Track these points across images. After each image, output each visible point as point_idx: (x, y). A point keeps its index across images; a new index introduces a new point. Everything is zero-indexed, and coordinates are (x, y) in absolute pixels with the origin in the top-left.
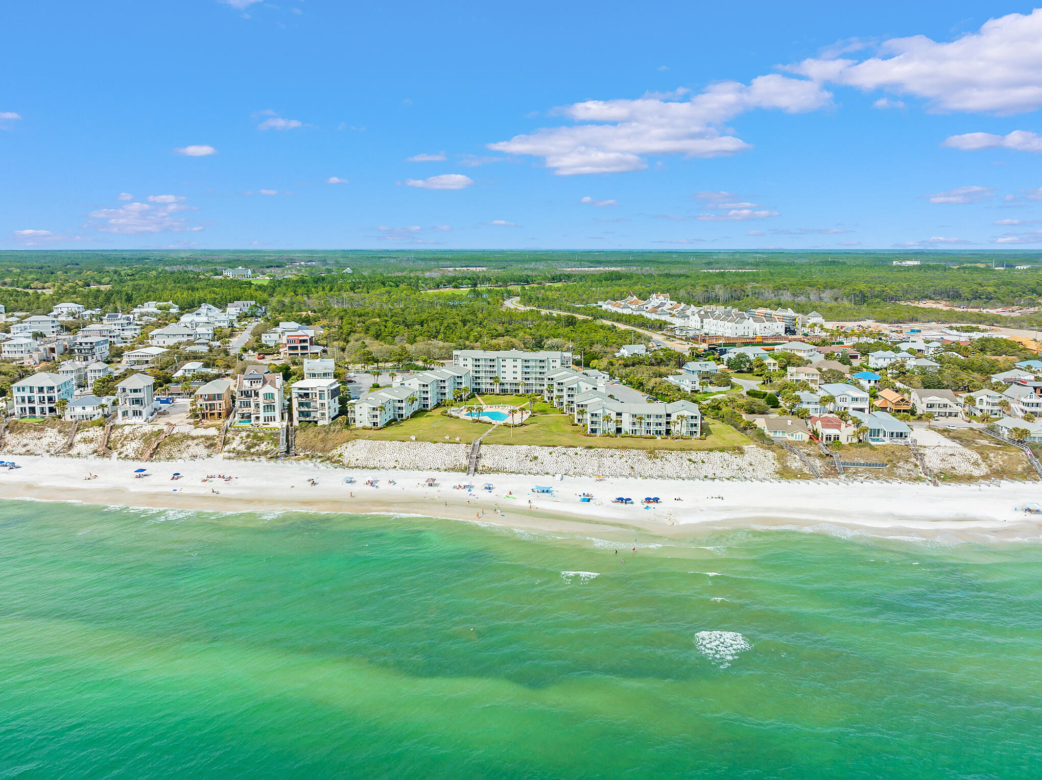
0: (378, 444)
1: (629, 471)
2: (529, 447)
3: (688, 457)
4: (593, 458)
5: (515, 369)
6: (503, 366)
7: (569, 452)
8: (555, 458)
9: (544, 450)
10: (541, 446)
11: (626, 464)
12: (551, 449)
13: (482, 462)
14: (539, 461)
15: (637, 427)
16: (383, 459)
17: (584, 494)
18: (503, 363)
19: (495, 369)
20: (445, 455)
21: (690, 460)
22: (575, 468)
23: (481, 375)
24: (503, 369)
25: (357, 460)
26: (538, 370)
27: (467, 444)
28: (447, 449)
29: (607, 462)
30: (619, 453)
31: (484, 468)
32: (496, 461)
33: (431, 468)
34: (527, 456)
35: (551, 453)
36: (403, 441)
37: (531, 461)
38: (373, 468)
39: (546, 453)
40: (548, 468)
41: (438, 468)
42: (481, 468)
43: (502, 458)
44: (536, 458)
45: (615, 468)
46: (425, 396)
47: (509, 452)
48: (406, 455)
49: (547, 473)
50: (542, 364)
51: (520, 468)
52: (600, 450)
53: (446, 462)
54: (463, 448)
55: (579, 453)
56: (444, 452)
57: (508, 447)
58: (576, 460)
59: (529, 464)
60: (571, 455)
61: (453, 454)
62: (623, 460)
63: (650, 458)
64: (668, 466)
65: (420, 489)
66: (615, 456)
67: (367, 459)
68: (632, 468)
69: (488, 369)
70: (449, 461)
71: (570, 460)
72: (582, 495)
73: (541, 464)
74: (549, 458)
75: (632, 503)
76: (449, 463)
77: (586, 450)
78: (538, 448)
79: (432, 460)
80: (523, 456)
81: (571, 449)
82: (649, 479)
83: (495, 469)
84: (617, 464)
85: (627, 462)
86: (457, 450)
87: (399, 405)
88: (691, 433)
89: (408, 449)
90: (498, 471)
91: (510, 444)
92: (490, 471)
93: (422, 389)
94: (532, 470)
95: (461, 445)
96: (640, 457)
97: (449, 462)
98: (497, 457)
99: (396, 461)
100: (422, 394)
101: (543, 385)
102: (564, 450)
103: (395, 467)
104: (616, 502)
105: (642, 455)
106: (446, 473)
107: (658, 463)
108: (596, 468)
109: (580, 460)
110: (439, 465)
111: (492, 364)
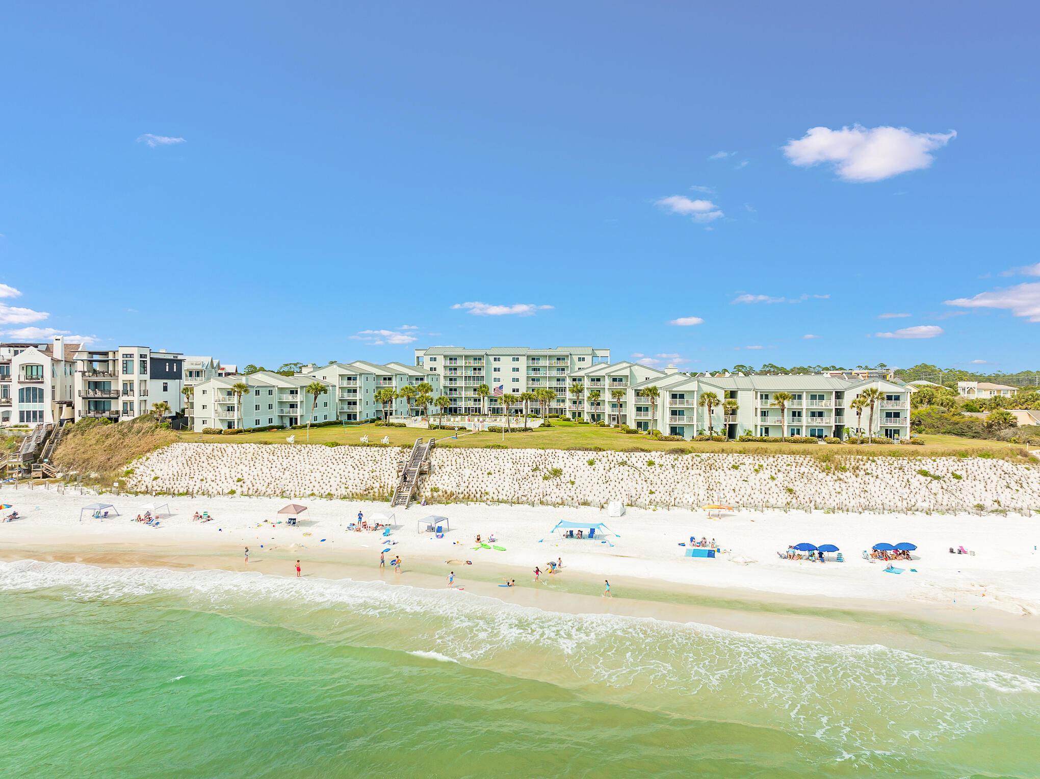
0: (210, 448)
1: (784, 498)
2: (542, 451)
3: (918, 468)
4: (693, 472)
5: (516, 375)
6: (495, 370)
7: (634, 460)
8: (602, 471)
9: (576, 458)
10: (568, 449)
11: (772, 483)
12: (592, 455)
13: (432, 481)
14: (565, 478)
15: (771, 421)
16: (210, 476)
17: (692, 539)
18: (496, 365)
19: (483, 373)
20: (351, 470)
21: (925, 474)
22: (652, 493)
23: (461, 383)
24: (495, 375)
25: (156, 478)
26: (554, 373)
27: (404, 447)
28: (357, 457)
29: (727, 479)
30: (751, 461)
31: (435, 494)
32: (465, 479)
33: (313, 494)
34: (536, 469)
35: (591, 463)
36: (266, 443)
37: (545, 478)
38: (180, 494)
39: (580, 463)
40: (587, 492)
41: (329, 494)
42: (428, 494)
43: (479, 472)
44: (557, 473)
45: (749, 491)
46: (351, 397)
47: (496, 461)
48: (265, 470)
49: (585, 503)
50: (561, 364)
51: (521, 493)
52: (704, 456)
53: (350, 483)
54: (393, 455)
55: (657, 461)
56: (350, 462)
57: (494, 452)
58: (651, 477)
59: (540, 485)
60: (639, 465)
61: (370, 465)
62: (765, 474)
63: (827, 470)
64: (874, 487)
65: (267, 530)
66: (742, 467)
67: (177, 477)
68: (790, 491)
69: (471, 373)
70: (356, 480)
71: (637, 475)
72: (687, 541)
73: (569, 485)
74: (587, 473)
75: (839, 559)
76: (356, 484)
77: (672, 456)
78: (560, 453)
79: (319, 479)
80: (527, 469)
81: (637, 454)
82: (840, 515)
83: (461, 496)
84: (751, 483)
85: (773, 478)
86: (379, 458)
87: (289, 398)
88: (889, 433)
89: (271, 457)
90: (468, 499)
91: (499, 447)
92: (450, 498)
93: (345, 384)
94: (548, 498)
95: (388, 449)
96: (803, 469)
97: (358, 481)
98: (467, 472)
99: (239, 480)
100: (346, 394)
101: (563, 401)
102: (623, 456)
103: (233, 492)
104: (791, 557)
105: (807, 466)
106: (346, 502)
107: (849, 480)
108: (702, 492)
109: (662, 477)
110: (335, 486)
111: (477, 365)
